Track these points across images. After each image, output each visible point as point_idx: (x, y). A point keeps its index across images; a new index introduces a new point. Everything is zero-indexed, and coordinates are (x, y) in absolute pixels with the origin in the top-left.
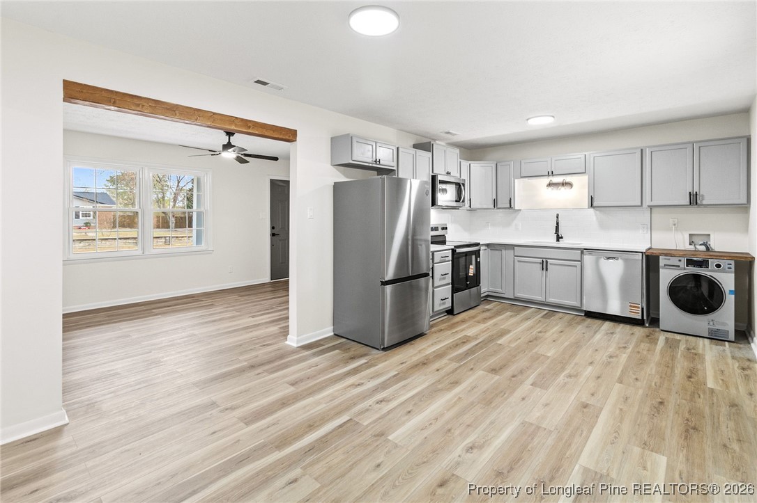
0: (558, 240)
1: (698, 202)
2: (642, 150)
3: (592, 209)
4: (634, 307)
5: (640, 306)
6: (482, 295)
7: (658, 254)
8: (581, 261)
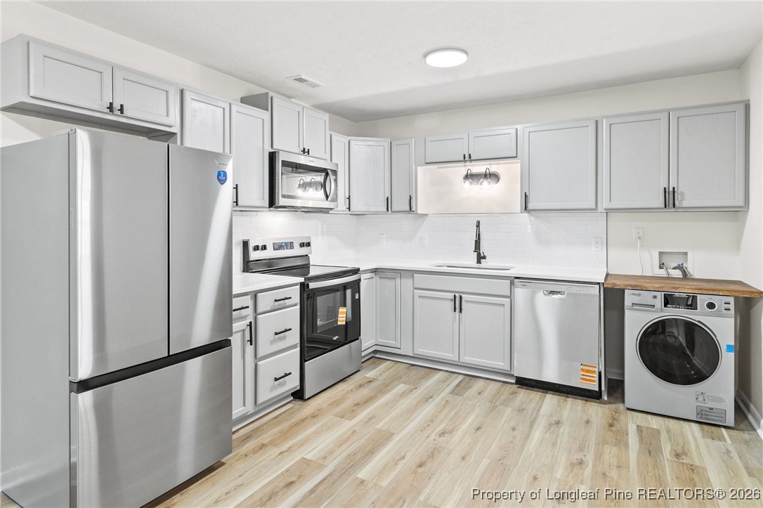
0: (479, 262)
1: (677, 203)
2: (597, 122)
3: (526, 215)
4: (588, 371)
5: (596, 370)
6: (363, 354)
7: (621, 287)
8: (510, 297)
